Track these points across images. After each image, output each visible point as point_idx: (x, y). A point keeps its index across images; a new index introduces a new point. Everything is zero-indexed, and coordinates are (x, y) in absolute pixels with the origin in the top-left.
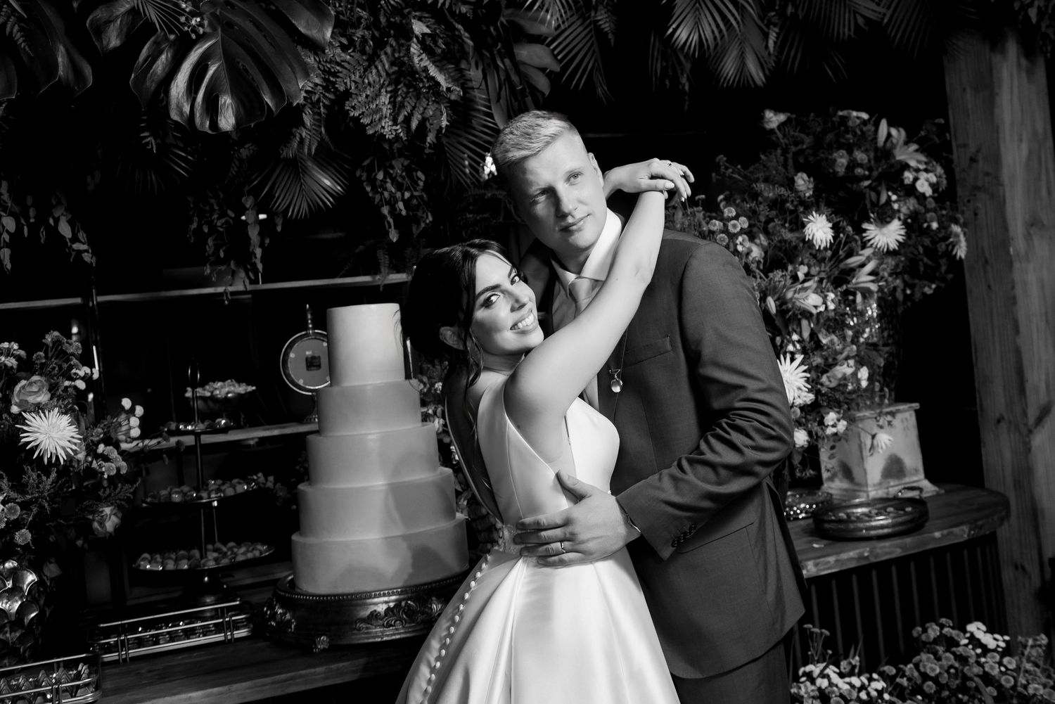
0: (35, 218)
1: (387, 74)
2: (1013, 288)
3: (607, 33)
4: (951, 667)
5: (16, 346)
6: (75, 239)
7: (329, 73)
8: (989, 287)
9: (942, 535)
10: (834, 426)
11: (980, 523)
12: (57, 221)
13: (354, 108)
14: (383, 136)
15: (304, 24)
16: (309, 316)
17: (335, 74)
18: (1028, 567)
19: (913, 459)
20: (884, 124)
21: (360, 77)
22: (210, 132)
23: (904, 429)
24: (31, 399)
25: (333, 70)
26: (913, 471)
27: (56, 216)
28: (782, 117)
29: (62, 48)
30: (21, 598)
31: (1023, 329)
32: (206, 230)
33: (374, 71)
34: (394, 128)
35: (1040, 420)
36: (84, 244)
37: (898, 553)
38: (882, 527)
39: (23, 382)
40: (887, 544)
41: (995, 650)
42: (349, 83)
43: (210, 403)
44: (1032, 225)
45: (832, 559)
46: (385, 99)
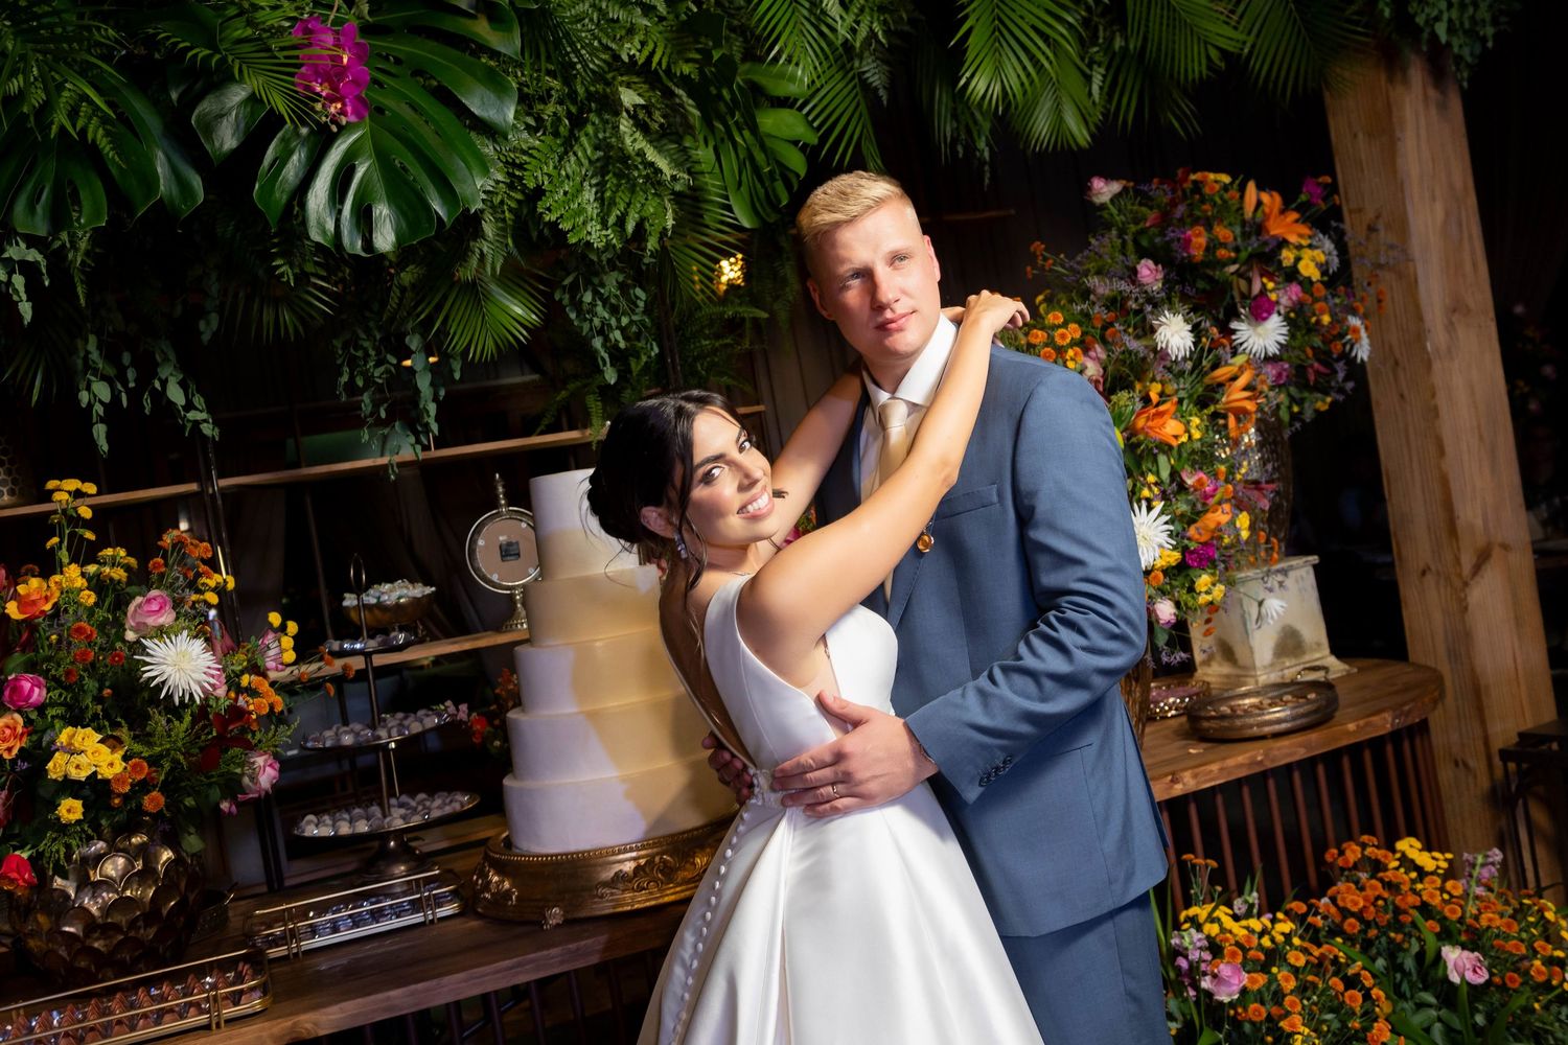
0: (135, 381)
1: (590, 161)
2: (1434, 395)
3: (876, 89)
4: (1378, 898)
5: (122, 553)
6: (189, 406)
7: (514, 164)
8: (1402, 396)
9: (1358, 726)
10: (1208, 593)
11: (1406, 708)
12: (164, 383)
13: (549, 209)
14: (589, 244)
15: (479, 103)
16: (501, 489)
17: (521, 167)
18: (1472, 763)
19: (1314, 630)
20: (1251, 187)
21: (555, 168)
22: (363, 254)
23: (1300, 590)
24: (151, 621)
25: (517, 161)
26: (1315, 646)
27: (164, 377)
28: (1116, 187)
29: (160, 154)
30: (155, 882)
31: (1449, 449)
32: (360, 383)
33: (573, 159)
34: (604, 232)
35: (1477, 569)
36: (201, 411)
37: (1301, 754)
38: (1279, 721)
39: (139, 599)
40: (1285, 743)
41: (1433, 873)
42: (540, 178)
43: (377, 612)
44: (1454, 311)
45: (1215, 767)
46: (589, 195)
